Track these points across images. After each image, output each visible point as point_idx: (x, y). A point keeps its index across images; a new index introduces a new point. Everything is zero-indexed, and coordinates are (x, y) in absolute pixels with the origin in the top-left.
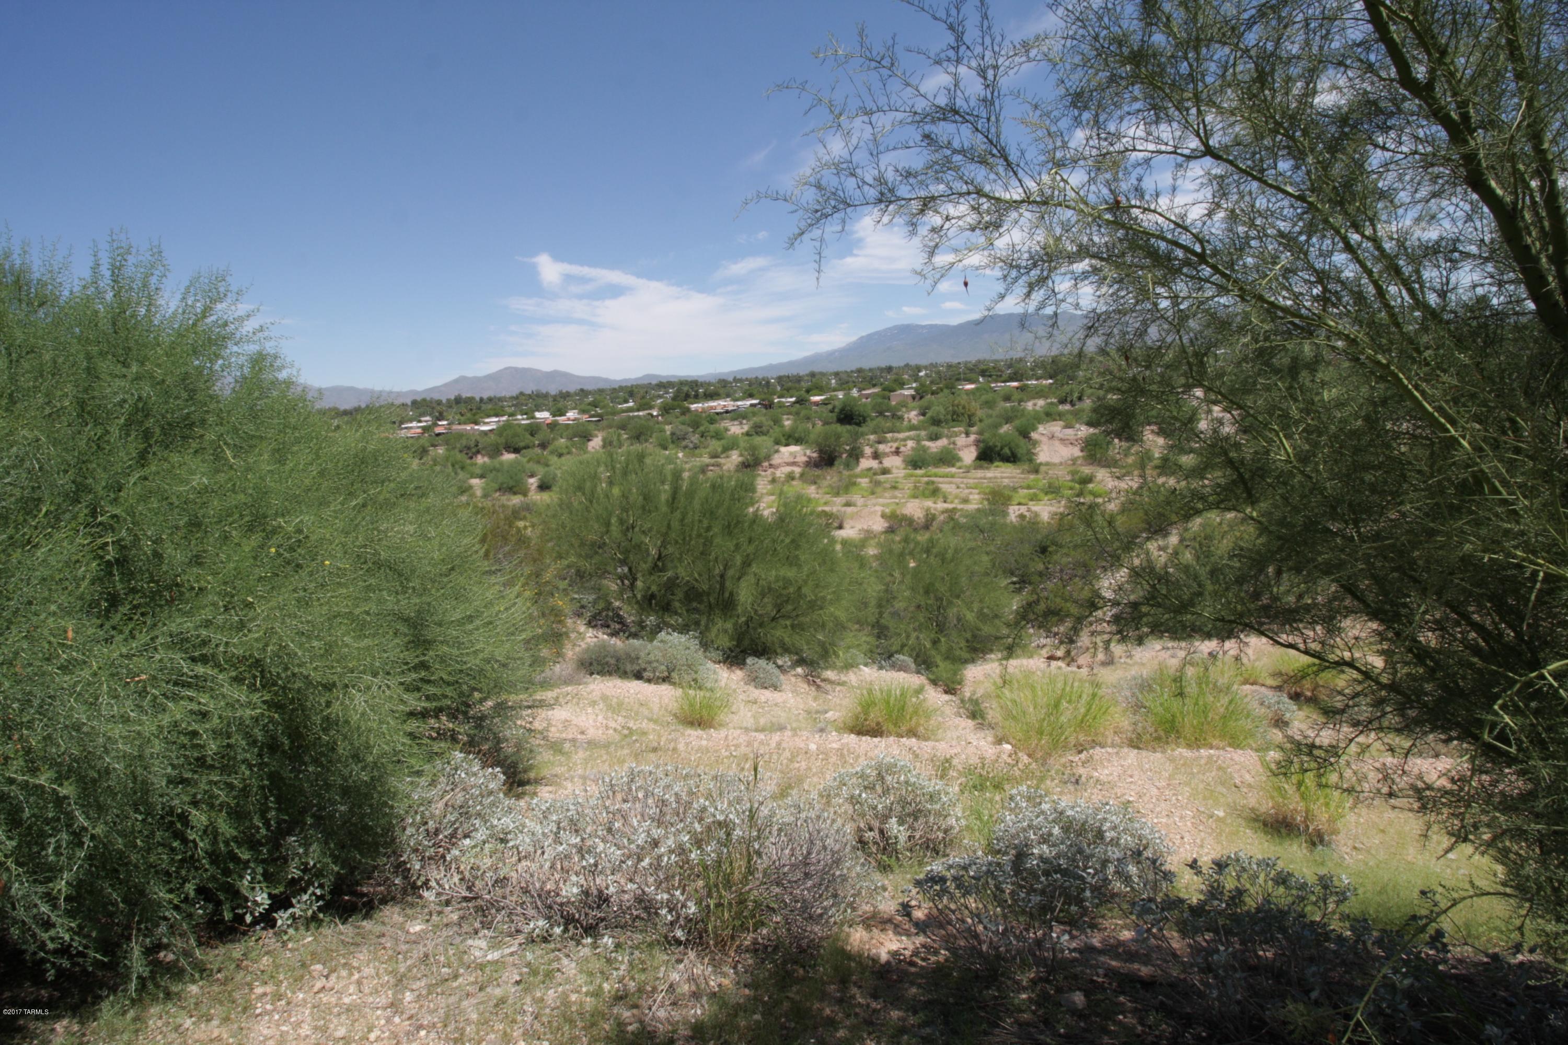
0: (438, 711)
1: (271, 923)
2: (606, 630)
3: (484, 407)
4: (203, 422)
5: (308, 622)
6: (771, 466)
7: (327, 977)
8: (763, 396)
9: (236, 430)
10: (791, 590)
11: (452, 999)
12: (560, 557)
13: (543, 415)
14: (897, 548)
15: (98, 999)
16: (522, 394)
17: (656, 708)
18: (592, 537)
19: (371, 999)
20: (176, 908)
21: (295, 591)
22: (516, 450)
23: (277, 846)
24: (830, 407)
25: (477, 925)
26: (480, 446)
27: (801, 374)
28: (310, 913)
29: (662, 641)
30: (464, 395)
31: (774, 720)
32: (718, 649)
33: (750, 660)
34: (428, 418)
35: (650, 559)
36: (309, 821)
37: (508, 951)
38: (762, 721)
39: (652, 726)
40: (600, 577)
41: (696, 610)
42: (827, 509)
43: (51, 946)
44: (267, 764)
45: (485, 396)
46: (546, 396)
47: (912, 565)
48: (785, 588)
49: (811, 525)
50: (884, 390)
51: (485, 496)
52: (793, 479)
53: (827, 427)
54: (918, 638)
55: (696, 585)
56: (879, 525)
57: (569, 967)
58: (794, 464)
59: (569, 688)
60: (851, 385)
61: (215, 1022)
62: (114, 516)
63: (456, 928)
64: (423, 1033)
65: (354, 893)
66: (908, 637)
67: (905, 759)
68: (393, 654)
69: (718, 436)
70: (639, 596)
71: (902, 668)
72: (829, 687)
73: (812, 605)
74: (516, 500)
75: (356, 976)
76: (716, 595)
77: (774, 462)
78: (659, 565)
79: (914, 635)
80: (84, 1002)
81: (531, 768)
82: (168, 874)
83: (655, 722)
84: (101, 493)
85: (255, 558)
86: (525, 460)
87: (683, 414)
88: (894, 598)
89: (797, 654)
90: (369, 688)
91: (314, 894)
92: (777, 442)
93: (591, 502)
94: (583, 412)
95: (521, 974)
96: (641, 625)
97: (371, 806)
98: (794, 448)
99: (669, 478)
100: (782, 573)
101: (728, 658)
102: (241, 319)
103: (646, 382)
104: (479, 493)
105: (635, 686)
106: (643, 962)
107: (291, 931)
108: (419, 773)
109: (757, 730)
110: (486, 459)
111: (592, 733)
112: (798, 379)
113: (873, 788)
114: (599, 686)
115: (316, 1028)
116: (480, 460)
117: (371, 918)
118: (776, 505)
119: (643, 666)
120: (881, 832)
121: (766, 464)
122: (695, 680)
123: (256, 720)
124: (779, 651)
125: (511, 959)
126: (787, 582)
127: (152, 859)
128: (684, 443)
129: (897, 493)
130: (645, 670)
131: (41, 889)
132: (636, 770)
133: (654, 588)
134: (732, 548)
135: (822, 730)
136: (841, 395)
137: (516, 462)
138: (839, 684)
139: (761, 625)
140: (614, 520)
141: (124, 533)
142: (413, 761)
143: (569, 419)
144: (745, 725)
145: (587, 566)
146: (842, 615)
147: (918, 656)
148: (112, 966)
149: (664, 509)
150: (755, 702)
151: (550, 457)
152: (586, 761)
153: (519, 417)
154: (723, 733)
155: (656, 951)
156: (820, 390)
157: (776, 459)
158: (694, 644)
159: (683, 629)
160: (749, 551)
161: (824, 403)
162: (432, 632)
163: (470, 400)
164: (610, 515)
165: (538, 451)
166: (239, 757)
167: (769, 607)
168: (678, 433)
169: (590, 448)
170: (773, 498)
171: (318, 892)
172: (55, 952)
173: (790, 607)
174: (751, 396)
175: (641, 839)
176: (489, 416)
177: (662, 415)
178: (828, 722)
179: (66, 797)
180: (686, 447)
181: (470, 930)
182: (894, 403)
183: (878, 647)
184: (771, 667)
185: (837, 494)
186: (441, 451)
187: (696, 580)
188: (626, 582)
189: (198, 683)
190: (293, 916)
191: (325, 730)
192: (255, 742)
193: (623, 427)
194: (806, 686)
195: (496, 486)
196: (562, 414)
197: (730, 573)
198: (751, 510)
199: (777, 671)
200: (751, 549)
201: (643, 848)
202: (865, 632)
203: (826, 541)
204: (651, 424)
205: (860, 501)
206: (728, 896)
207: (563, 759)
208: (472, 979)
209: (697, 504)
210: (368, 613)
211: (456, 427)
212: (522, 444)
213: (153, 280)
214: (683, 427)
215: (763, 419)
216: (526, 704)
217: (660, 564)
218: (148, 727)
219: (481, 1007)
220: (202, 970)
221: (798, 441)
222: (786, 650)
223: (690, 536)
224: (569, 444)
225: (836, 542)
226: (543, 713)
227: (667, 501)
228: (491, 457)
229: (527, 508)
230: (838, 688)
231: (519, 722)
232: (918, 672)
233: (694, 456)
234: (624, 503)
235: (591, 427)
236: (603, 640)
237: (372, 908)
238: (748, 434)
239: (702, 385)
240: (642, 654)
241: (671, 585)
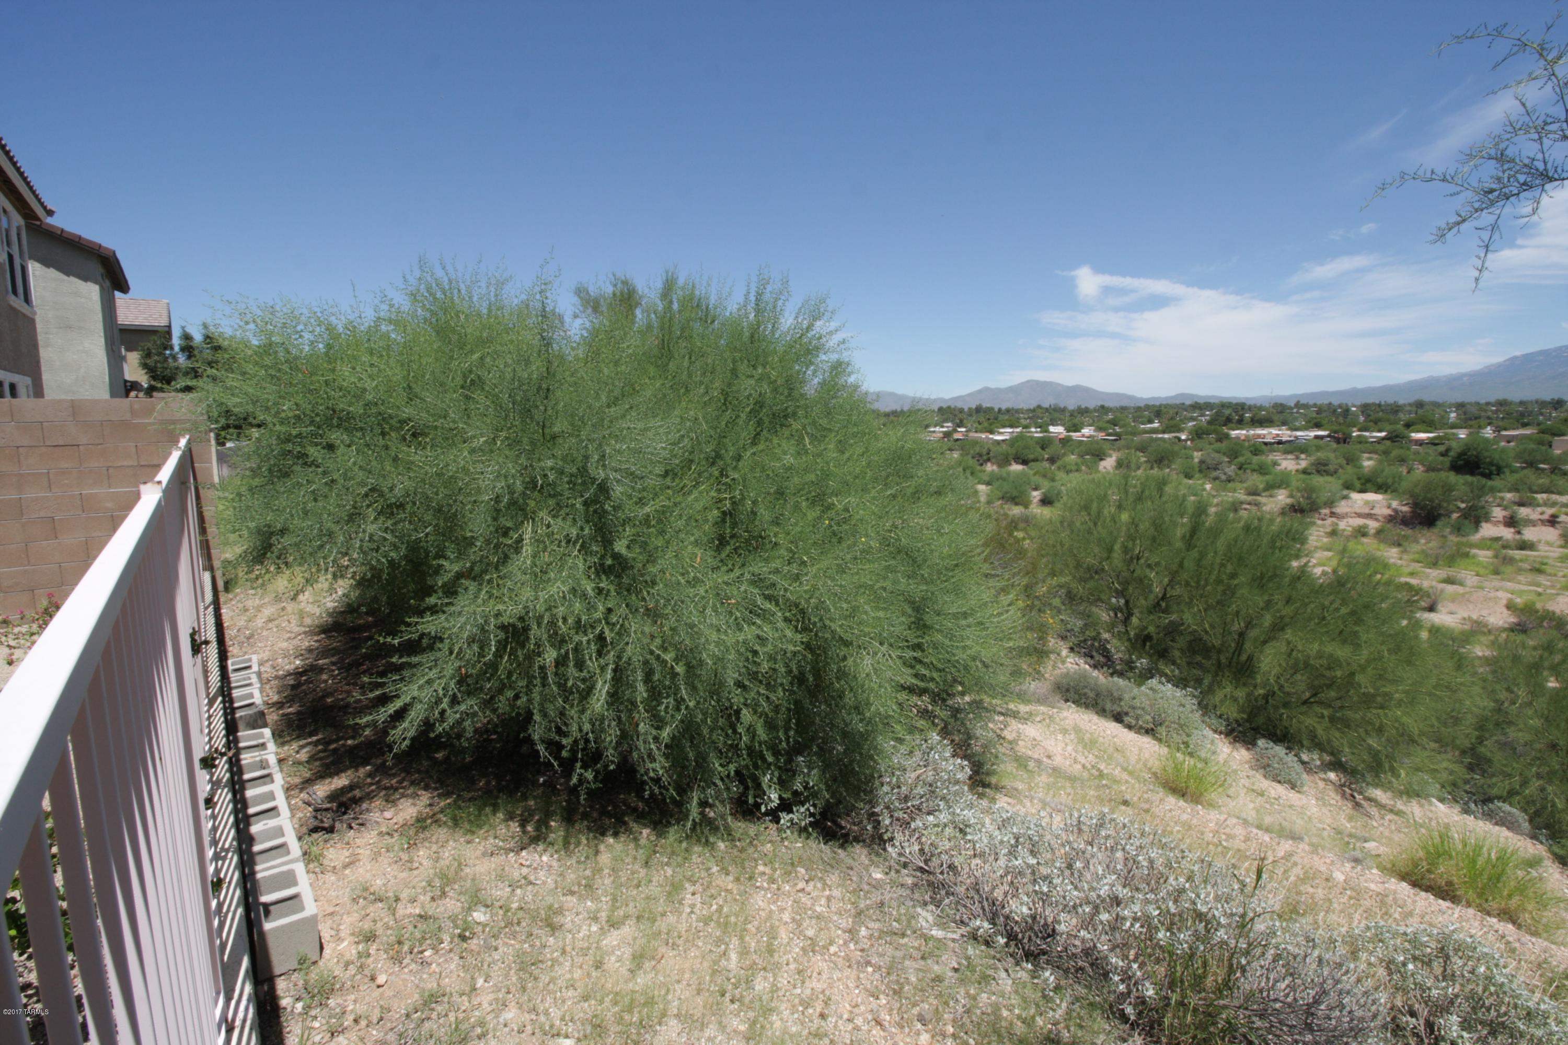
0: (922, 692)
1: (777, 820)
2: (1089, 660)
3: (1001, 417)
4: (794, 414)
5: (841, 586)
6: (1333, 514)
7: (807, 882)
8: (1335, 428)
9: (814, 423)
10: (1339, 673)
11: (899, 954)
12: (1053, 574)
13: (1057, 430)
14: (1529, 656)
15: (669, 824)
16: (1039, 407)
17: (1133, 760)
18: (1090, 560)
19: (835, 918)
20: (722, 779)
21: (836, 559)
22: (1025, 462)
23: (790, 761)
24: (1441, 448)
25: (927, 898)
26: (992, 454)
27: (1401, 402)
28: (803, 824)
29: (1151, 689)
30: (984, 405)
31: (1284, 824)
32: (1220, 717)
33: (1261, 743)
34: (949, 424)
35: (1152, 596)
36: (815, 749)
37: (950, 935)
38: (1268, 820)
39: (1125, 776)
40: (1091, 604)
41: (1200, 666)
42: (1413, 581)
43: (652, 774)
44: (794, 693)
45: (1004, 408)
46: (1063, 410)
47: (1552, 684)
48: (1329, 668)
49: (1384, 598)
50: (1543, 432)
51: (989, 502)
52: (1364, 535)
53: (1433, 475)
54: (1543, 790)
55: (1205, 637)
56: (1499, 617)
57: (1005, 983)
58: (1369, 516)
59: (1042, 708)
60: (1483, 422)
61: (731, 878)
62: (733, 479)
63: (908, 892)
64: (870, 969)
65: (835, 822)
66: (1525, 783)
67: (1491, 946)
68: (898, 630)
69: (1262, 470)
70: (1132, 634)
71: (1511, 825)
72: (1374, 811)
73: (1368, 701)
74: (1017, 511)
75: (827, 893)
76: (1229, 655)
77: (1338, 510)
78: (1160, 605)
79: (1536, 784)
80: (660, 822)
81: (994, 773)
82: (720, 751)
83: (1131, 773)
84: (729, 461)
85: (814, 526)
86: (1032, 472)
87: (1220, 440)
88: (1510, 723)
89: (1332, 754)
90: (875, 654)
91: (808, 809)
92: (1348, 486)
93: (1095, 524)
94: (1100, 429)
95: (959, 964)
96: (1129, 665)
97: (861, 754)
98: (1371, 496)
99: (1190, 510)
100: (1329, 648)
101: (1232, 731)
102: (831, 333)
103: (1178, 402)
104: (983, 499)
105: (1112, 728)
106: (1081, 1018)
107: (788, 832)
108: (900, 741)
109: (1259, 827)
110: (995, 467)
111: (1058, 760)
112: (1395, 409)
113: (1429, 963)
114: (1073, 715)
115: (794, 920)
116: (989, 467)
117: (845, 849)
118: (1334, 563)
119: (1126, 709)
120: (1430, 1026)
121: (1325, 511)
122: (1186, 744)
123: (795, 654)
124: (1305, 742)
125: (952, 945)
126: (1333, 663)
127: (714, 737)
128: (1215, 474)
129: (1541, 579)
130: (1127, 714)
131: (654, 732)
132: (1108, 817)
133: (1151, 629)
134: (1262, 604)
135: (1356, 861)
136: (1462, 434)
137: (1023, 473)
138: (1391, 811)
139: (1286, 705)
140: (1117, 547)
141: (737, 492)
142: (898, 727)
143: (1083, 436)
144: (1244, 815)
145: (1080, 589)
146: (1413, 725)
147: (1537, 814)
148: (679, 804)
149: (1179, 544)
150: (1262, 794)
151: (1057, 473)
152: (1048, 787)
153: (1033, 430)
154: (1214, 815)
155: (1097, 1014)
156: (1429, 424)
157: (1342, 507)
158: (1191, 703)
159: (1181, 683)
160: (1284, 613)
161: (1432, 443)
162: (929, 619)
163: (990, 410)
164: (1115, 540)
165: (1046, 464)
166: (779, 681)
167: (1302, 686)
168: (1209, 461)
169: (1101, 468)
170: (1330, 554)
171: (812, 809)
172: (652, 779)
173: (1333, 694)
174: (1318, 426)
175: (1104, 891)
176: (1004, 427)
177: (1192, 440)
178: (1368, 855)
179: (678, 674)
180: (1216, 479)
181: (921, 899)
182: (1558, 452)
183: (1466, 782)
184: (1291, 759)
185: (1434, 565)
186: (956, 455)
187: (1207, 632)
188: (1119, 615)
189: (764, 615)
190: (791, 820)
191: (838, 679)
192: (791, 671)
193: (1142, 449)
194: (1338, 798)
195: (1000, 494)
196: (1077, 430)
197: (1253, 633)
198: (1295, 564)
199: (1299, 767)
200: (1288, 611)
201: (1103, 901)
202: (1449, 756)
203: (1404, 623)
204: (1176, 448)
205: (1470, 579)
206: (1194, 1000)
207: (1025, 776)
208: (916, 945)
209: (1221, 545)
210: (885, 589)
211: (973, 435)
212: (1031, 457)
213: (780, 303)
214: (1216, 455)
215: (1332, 456)
216: (999, 709)
217: (1163, 604)
218: (730, 639)
219: (921, 974)
220: (729, 835)
221: (1380, 488)
222: (1317, 745)
223: (1206, 580)
224: (1079, 461)
225: (1421, 627)
226: (1014, 724)
227: (1183, 537)
228: (1000, 466)
229: (1027, 520)
230: (1389, 817)
231: (991, 725)
232: (1534, 837)
233: (1224, 489)
234: (1132, 531)
235: (1106, 446)
236: (1085, 670)
237: (846, 842)
238: (1305, 472)
239: (1250, 408)
240: (1127, 697)
241: (1173, 630)
